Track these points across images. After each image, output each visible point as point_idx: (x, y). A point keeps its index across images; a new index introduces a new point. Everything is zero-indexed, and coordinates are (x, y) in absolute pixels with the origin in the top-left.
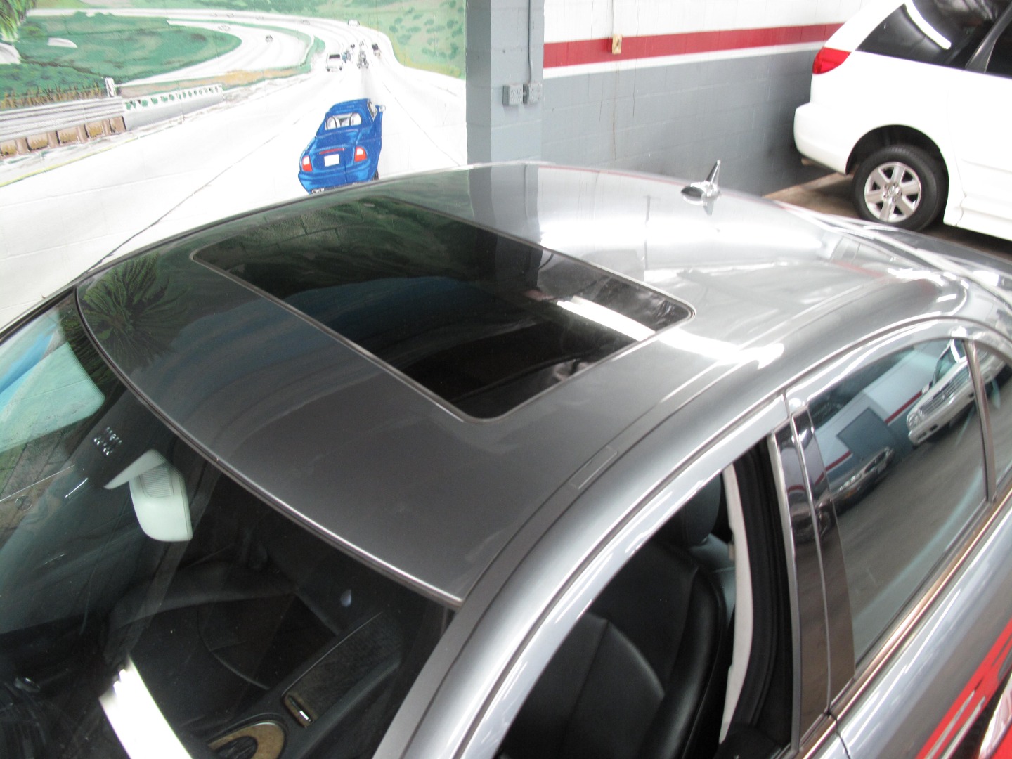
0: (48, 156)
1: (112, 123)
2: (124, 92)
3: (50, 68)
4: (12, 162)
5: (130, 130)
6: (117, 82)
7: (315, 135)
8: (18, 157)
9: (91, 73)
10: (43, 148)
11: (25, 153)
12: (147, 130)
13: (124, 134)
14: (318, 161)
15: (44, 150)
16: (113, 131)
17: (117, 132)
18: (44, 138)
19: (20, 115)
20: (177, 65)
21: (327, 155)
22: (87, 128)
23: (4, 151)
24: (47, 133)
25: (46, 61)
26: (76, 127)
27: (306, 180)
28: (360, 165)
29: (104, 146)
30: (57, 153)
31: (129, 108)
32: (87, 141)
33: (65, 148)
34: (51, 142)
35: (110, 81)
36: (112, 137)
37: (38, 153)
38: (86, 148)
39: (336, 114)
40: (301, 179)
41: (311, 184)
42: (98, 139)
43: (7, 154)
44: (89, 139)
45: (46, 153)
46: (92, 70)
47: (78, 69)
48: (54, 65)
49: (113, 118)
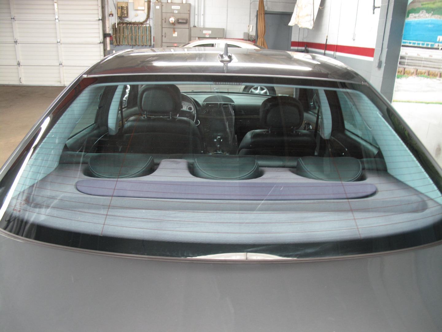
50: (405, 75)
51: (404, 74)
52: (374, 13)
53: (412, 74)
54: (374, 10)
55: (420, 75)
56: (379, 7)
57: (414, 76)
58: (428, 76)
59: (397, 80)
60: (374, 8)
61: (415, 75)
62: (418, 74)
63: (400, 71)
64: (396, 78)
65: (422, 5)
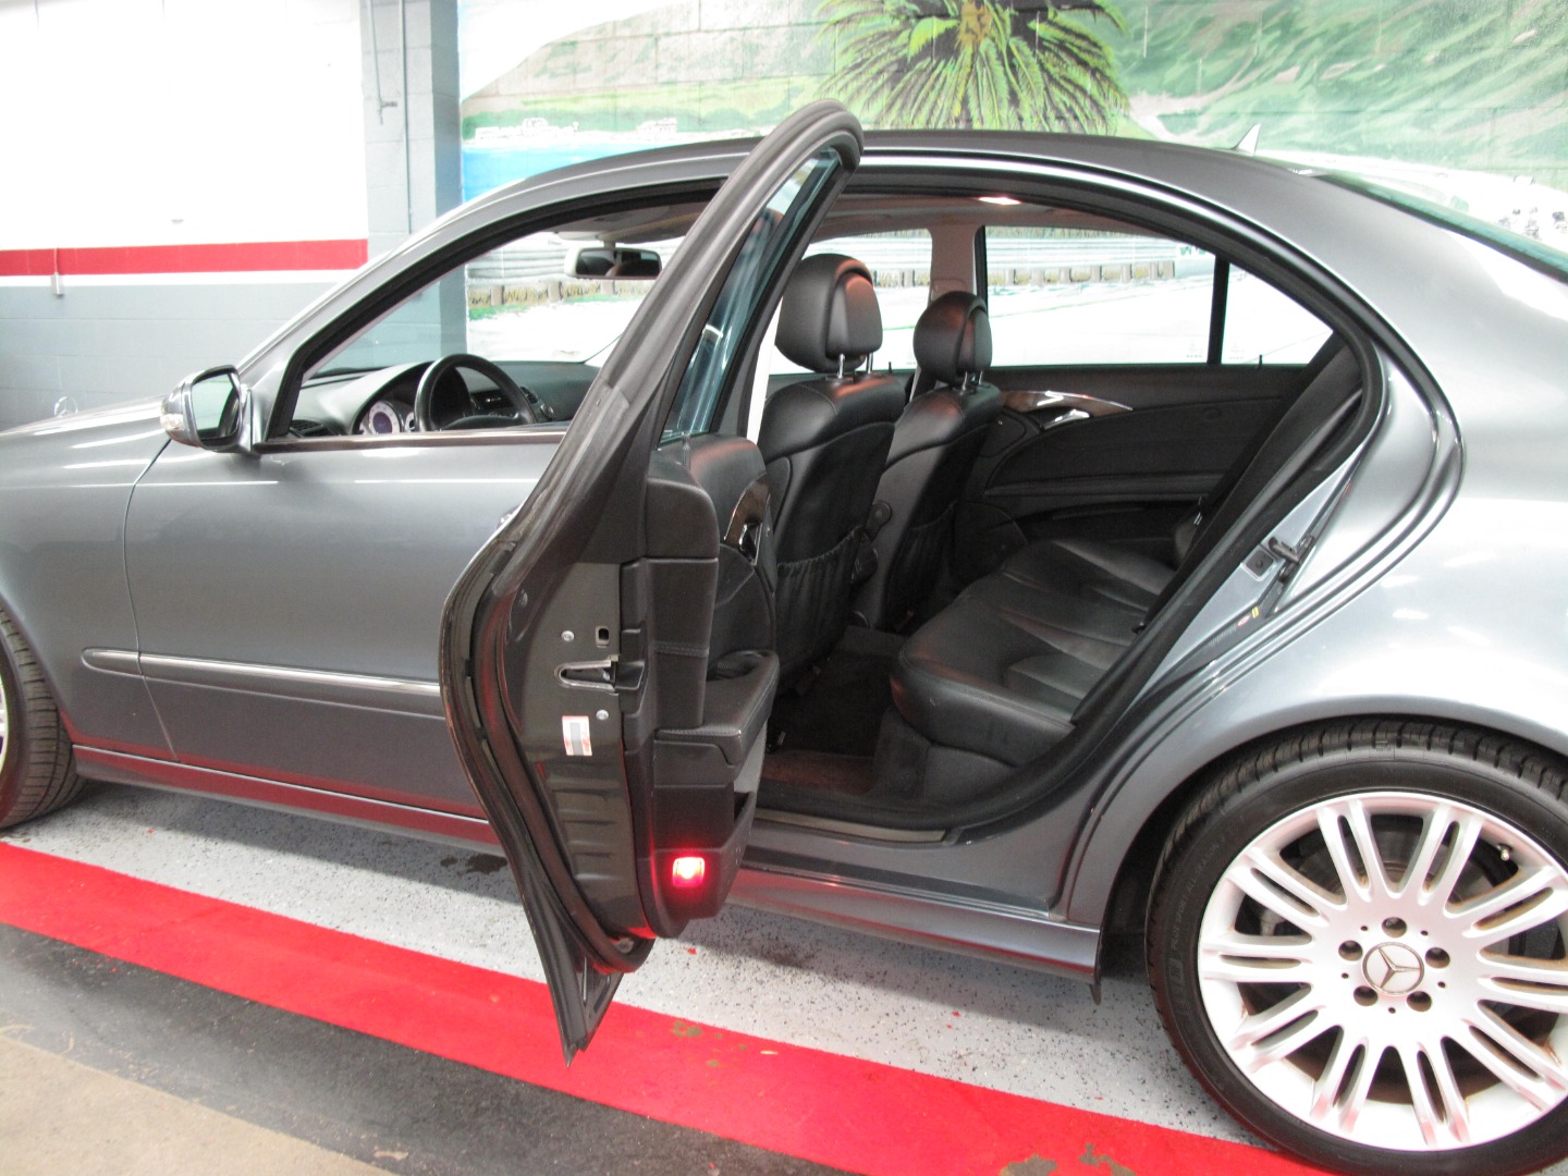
0: (1086, 290)
1: (1161, 268)
4: (1051, 290)
5: (1179, 277)
8: (1058, 286)
10: (1082, 281)
11: (1066, 282)
12: (1199, 281)
13: (1171, 281)
15: (1085, 283)
16: (1159, 275)
17: (1163, 277)
18: (1088, 271)
19: (1071, 246)
22: (1133, 268)
23: (1047, 278)
24: (1091, 267)
26: (1122, 265)
29: (1145, 289)
30: (1096, 289)
31: (1183, 253)
32: (1128, 281)
33: (1106, 284)
34: (1093, 277)
36: (1158, 283)
37: (1077, 285)
38: (1126, 289)
42: (1142, 282)
43: (1049, 281)
44: (1133, 280)
45: (1083, 287)
49: (1164, 262)
50: (507, 304)
51: (503, 302)
52: (382, 122)
53: (541, 297)
54: (380, 111)
55: (577, 297)
56: (393, 104)
57: (551, 305)
58: (616, 297)
59: (470, 325)
60: (384, 105)
61: (556, 301)
62: (569, 295)
63: (484, 298)
64: (468, 319)
65: (526, 104)
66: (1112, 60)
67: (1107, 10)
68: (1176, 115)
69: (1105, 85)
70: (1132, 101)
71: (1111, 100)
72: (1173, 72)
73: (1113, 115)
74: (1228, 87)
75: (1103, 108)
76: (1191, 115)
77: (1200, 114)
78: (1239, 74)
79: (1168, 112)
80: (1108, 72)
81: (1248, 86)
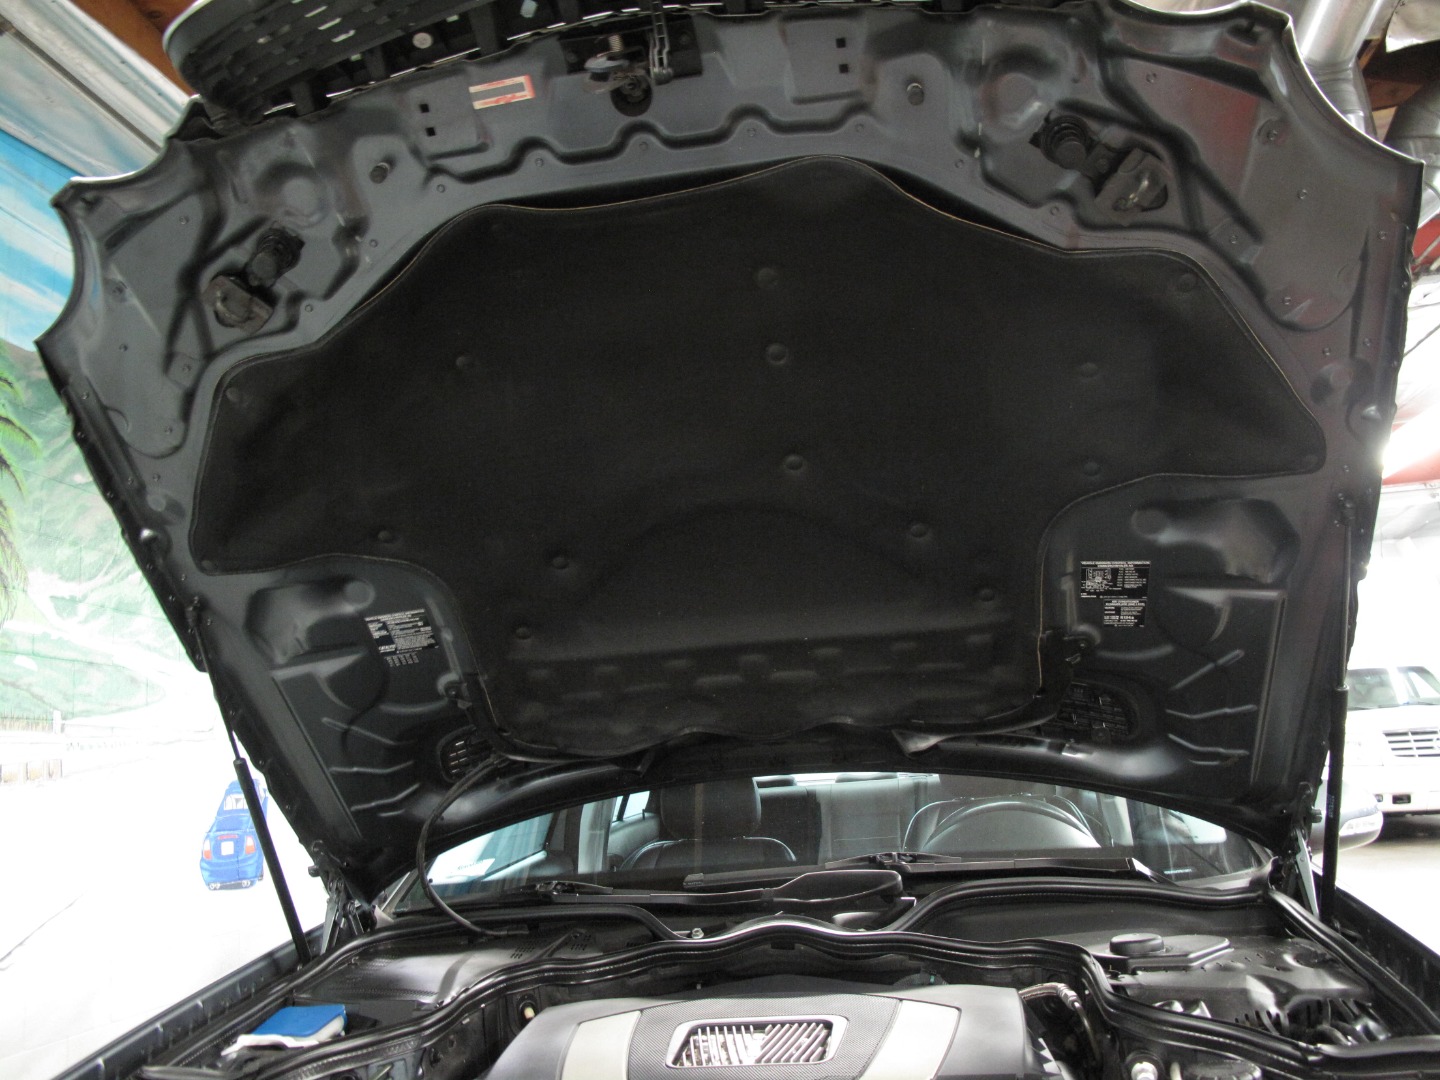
1: (52, 765)
2: (67, 729)
3: (10, 689)
5: (65, 778)
6: (64, 718)
7: (215, 814)
9: (44, 702)
13: (61, 782)
14: (217, 849)
16: (51, 776)
17: (54, 777)
20: (114, 708)
21: (225, 840)
22: (29, 767)
25: (9, 680)
26: (20, 764)
27: (206, 870)
28: (250, 858)
29: (41, 791)
31: (68, 750)
32: (27, 783)
35: (57, 715)
36: (49, 784)
38: (24, 793)
39: (233, 793)
40: (202, 868)
41: (210, 876)
42: (37, 784)
44: (29, 781)
46: (45, 700)
47: (34, 696)
48: (13, 685)
49: (54, 760)
66: (14, 523)
67: (12, 469)
68: (63, 599)
69: (9, 552)
70: (31, 575)
71: (13, 572)
72: (63, 552)
73: (14, 588)
74: (100, 580)
75: (6, 577)
76: (73, 600)
77: (80, 601)
78: (105, 569)
79: (59, 595)
80: (11, 538)
81: (111, 583)
